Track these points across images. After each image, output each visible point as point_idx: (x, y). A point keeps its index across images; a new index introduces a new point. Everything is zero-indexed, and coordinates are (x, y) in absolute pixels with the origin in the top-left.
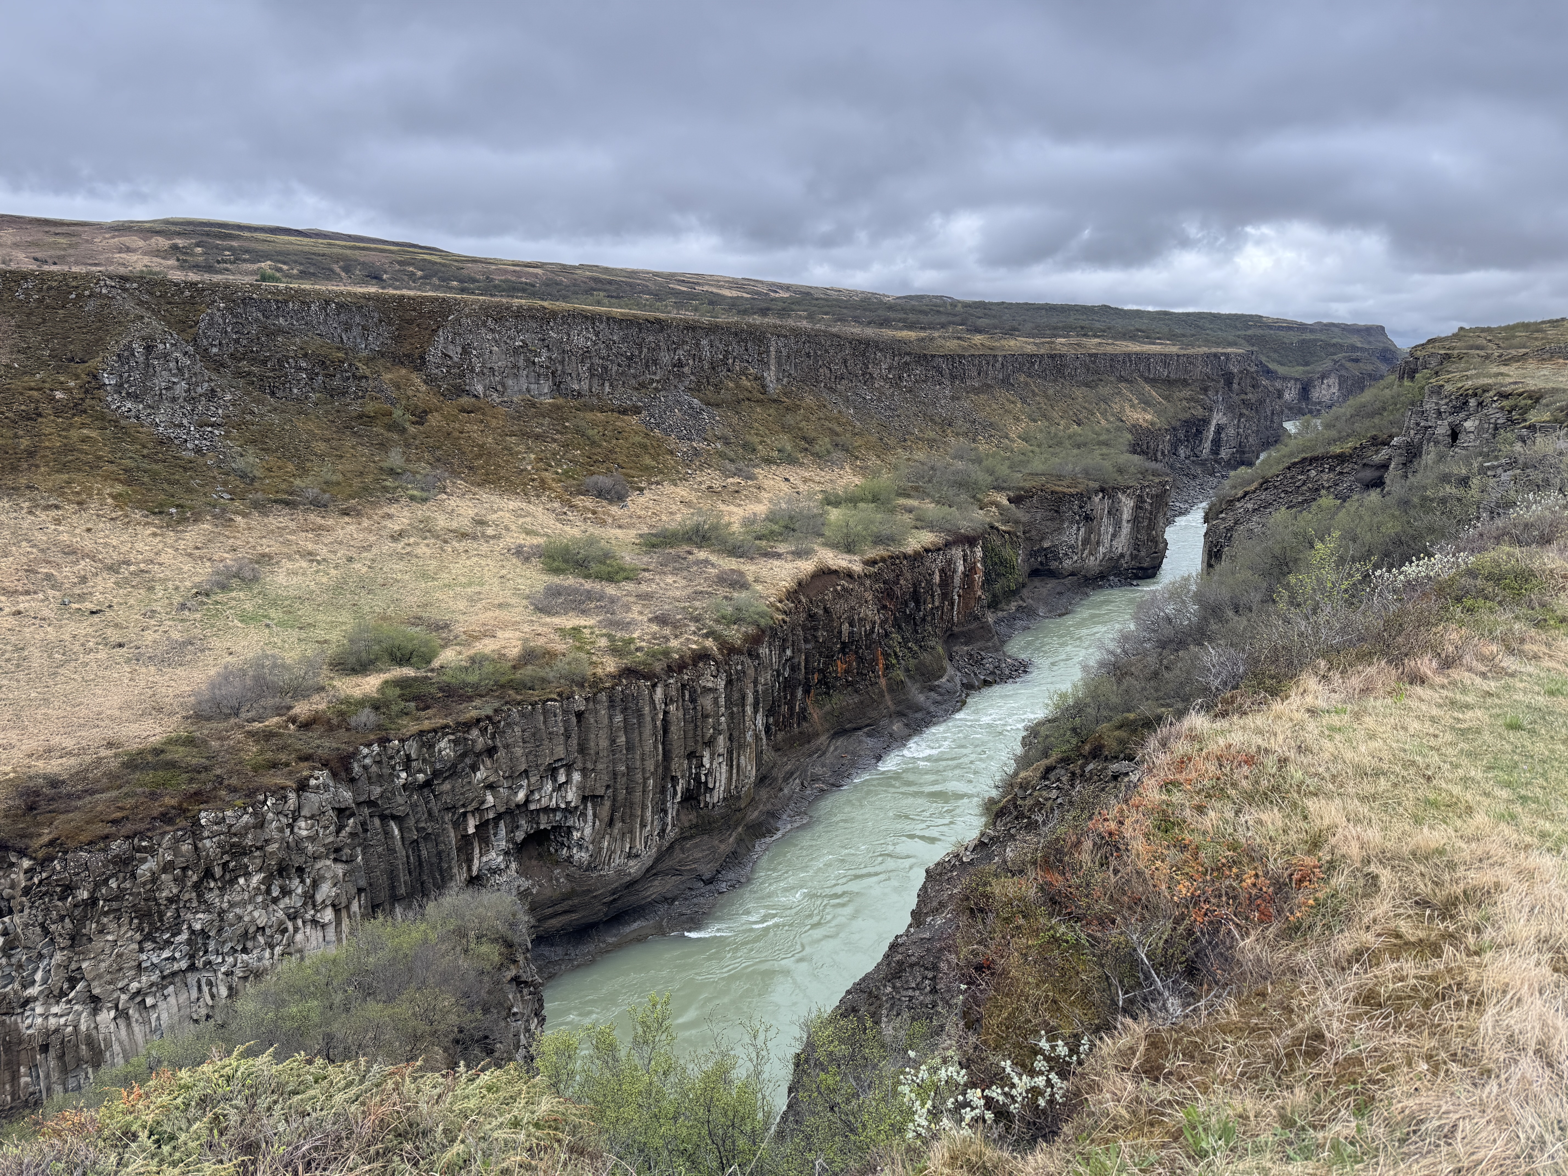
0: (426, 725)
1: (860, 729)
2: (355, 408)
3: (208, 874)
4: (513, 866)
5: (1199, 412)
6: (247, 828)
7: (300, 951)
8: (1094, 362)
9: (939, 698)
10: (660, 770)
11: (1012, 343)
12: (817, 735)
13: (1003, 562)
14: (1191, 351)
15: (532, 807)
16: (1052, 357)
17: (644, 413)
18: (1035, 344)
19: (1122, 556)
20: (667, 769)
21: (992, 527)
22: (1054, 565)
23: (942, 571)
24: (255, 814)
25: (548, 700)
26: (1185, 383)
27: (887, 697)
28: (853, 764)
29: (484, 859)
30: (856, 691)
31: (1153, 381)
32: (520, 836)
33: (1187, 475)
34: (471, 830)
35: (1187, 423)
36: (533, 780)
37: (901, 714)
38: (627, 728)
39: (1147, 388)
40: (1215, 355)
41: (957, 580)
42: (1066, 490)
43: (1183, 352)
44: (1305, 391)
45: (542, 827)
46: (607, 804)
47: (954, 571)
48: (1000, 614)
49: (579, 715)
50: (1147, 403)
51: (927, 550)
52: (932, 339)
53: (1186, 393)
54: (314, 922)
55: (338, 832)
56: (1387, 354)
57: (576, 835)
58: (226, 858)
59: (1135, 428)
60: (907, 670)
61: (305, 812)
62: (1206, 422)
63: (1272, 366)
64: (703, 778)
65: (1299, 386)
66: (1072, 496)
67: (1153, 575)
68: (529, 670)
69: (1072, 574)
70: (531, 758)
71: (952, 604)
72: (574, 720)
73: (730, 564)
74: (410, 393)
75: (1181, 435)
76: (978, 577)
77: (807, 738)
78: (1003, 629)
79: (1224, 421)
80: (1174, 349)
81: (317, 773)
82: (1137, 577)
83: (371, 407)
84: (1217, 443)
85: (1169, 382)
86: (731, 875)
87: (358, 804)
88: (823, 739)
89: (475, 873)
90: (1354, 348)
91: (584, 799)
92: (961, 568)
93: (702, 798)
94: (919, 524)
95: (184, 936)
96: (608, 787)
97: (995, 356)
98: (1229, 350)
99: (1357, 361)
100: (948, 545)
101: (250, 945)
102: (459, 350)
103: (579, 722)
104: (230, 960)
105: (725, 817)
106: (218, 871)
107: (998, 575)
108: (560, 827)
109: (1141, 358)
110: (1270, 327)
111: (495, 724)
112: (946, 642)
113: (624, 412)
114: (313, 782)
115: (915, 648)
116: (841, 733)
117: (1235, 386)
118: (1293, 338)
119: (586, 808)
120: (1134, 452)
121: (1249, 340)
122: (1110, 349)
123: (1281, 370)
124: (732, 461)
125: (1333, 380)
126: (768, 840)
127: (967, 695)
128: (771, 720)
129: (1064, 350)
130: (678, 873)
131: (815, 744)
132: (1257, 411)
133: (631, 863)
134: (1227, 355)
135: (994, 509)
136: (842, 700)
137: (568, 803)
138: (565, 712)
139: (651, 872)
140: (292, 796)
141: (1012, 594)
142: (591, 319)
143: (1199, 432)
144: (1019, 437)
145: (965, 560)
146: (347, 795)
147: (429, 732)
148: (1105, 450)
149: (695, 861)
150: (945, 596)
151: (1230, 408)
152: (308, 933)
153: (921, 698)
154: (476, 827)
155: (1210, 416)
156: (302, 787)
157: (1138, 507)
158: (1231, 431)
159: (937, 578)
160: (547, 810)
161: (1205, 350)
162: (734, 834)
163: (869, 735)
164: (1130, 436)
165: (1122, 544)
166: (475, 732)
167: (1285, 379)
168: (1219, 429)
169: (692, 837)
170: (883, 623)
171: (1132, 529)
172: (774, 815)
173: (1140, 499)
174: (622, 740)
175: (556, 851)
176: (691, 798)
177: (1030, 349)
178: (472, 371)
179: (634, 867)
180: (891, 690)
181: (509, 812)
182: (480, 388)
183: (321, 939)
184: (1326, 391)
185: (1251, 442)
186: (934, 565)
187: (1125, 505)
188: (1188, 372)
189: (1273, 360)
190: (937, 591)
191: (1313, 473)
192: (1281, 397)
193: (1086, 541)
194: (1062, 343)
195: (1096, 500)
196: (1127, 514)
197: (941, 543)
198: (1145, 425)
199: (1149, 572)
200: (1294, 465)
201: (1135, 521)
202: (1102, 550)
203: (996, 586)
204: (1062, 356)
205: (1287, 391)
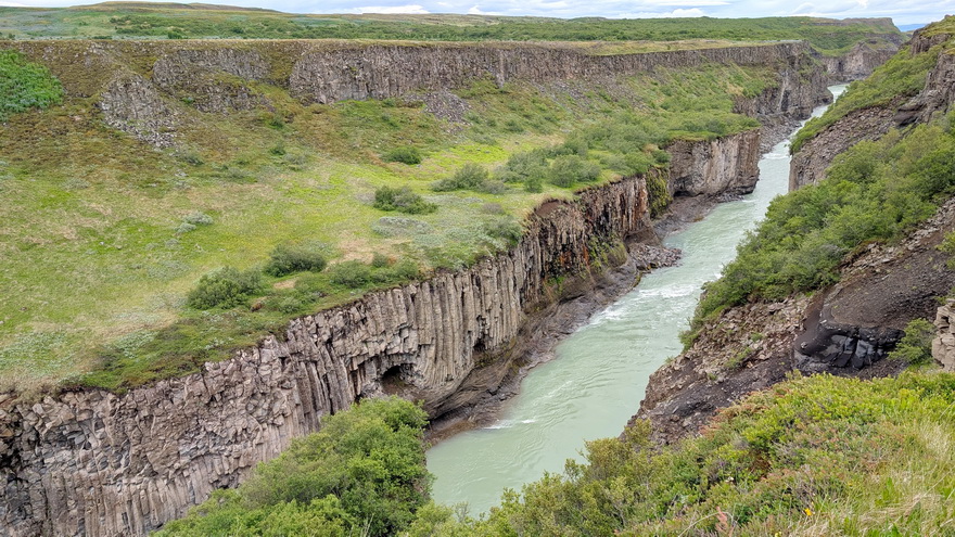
0: (326, 306)
1: (573, 298)
3: (213, 399)
4: (380, 388)
5: (775, 84)
6: (232, 371)
7: (268, 442)
8: (704, 55)
9: (624, 277)
10: (462, 328)
11: (652, 45)
12: (550, 303)
13: (658, 188)
14: (766, 43)
15: (390, 353)
16: (679, 53)
17: (425, 106)
18: (667, 45)
19: (732, 180)
20: (465, 326)
21: (651, 166)
22: (689, 188)
23: (622, 196)
24: (237, 362)
25: (394, 288)
26: (763, 65)
27: (591, 278)
28: (574, 319)
29: (364, 384)
30: (572, 274)
31: (743, 65)
32: (384, 370)
33: (768, 125)
34: (356, 368)
35: (766, 91)
36: (389, 336)
37: (600, 288)
38: (442, 301)
39: (740, 69)
40: (783, 45)
41: (631, 201)
42: (695, 139)
43: (761, 45)
44: (841, 65)
45: (395, 364)
46: (433, 348)
47: (629, 195)
48: (657, 221)
49: (413, 297)
50: (739, 80)
51: (612, 183)
52: (601, 46)
53: (764, 71)
54: (274, 425)
55: (283, 370)
56: (894, 35)
57: (416, 369)
58: (223, 389)
59: (733, 97)
60: (602, 260)
61: (264, 360)
62: (778, 90)
63: (818, 50)
64: (487, 332)
65: (836, 62)
66: (699, 142)
67: (751, 192)
68: (382, 271)
69: (701, 193)
70: (387, 323)
71: (628, 217)
72: (410, 299)
73: (489, 199)
74: (282, 104)
75: (762, 98)
76: (645, 199)
77: (544, 305)
78: (659, 231)
79: (790, 88)
80: (755, 43)
81: (268, 337)
82: (741, 193)
84: (785, 104)
85: (753, 65)
86: (506, 389)
87: (292, 354)
88: (554, 305)
89: (359, 394)
90: (872, 34)
91: (420, 346)
92: (633, 193)
93: (486, 344)
94: (605, 166)
95: (201, 436)
96: (433, 338)
97: (642, 54)
98: (791, 41)
99: (874, 43)
100: (625, 179)
101: (239, 439)
102: (310, 74)
103: (413, 300)
104: (229, 448)
105: (501, 355)
106: (218, 397)
107: (655, 196)
108: (406, 364)
109: (734, 50)
110: (815, 24)
111: (365, 305)
112: (624, 241)
113: (412, 106)
114: (266, 343)
115: (607, 246)
116: (564, 300)
117: (796, 65)
118: (831, 29)
119: (420, 352)
120: (734, 112)
121: (803, 33)
122: (714, 46)
123: (825, 52)
124: (482, 133)
125: (859, 56)
126: (527, 367)
127: (641, 275)
128: (523, 295)
129: (685, 48)
130: (475, 389)
131: (549, 309)
132: (811, 81)
133: (449, 384)
134: (790, 45)
135: (650, 154)
136: (567, 280)
137: (410, 349)
138: (405, 295)
139: (461, 389)
140: (255, 351)
141: (665, 208)
143: (774, 96)
145: (635, 188)
146: (286, 350)
147: (328, 310)
148: (716, 111)
149: (484, 382)
150: (623, 212)
151: (793, 80)
152: (270, 431)
153: (612, 277)
154: (358, 366)
155: (781, 85)
156: (261, 346)
157: (740, 148)
158: (794, 95)
159: (618, 202)
160: (397, 354)
161: (774, 42)
162: (507, 365)
163: (581, 301)
164: (731, 102)
165: (732, 173)
166: (354, 310)
167: (828, 57)
168: (787, 94)
169: (481, 367)
170: (587, 230)
171: (737, 161)
172: (528, 352)
173: (741, 142)
174: (439, 310)
175: (404, 378)
176: (479, 346)
177: (664, 49)
178: (318, 87)
179: (451, 387)
180: (593, 273)
181: (376, 357)
182: (323, 98)
183: (278, 434)
184: (855, 64)
185: (807, 101)
186: (616, 192)
187: (733, 146)
188: (765, 58)
189: (819, 46)
190: (619, 209)
191: (863, 118)
192: (825, 70)
193: (709, 171)
194: (683, 44)
195: (714, 144)
196: (734, 152)
197: (619, 177)
198: (739, 94)
199: (749, 190)
200: (851, 113)
201: (739, 156)
202: (719, 177)
203: (655, 204)
204: (684, 52)
205: (829, 66)
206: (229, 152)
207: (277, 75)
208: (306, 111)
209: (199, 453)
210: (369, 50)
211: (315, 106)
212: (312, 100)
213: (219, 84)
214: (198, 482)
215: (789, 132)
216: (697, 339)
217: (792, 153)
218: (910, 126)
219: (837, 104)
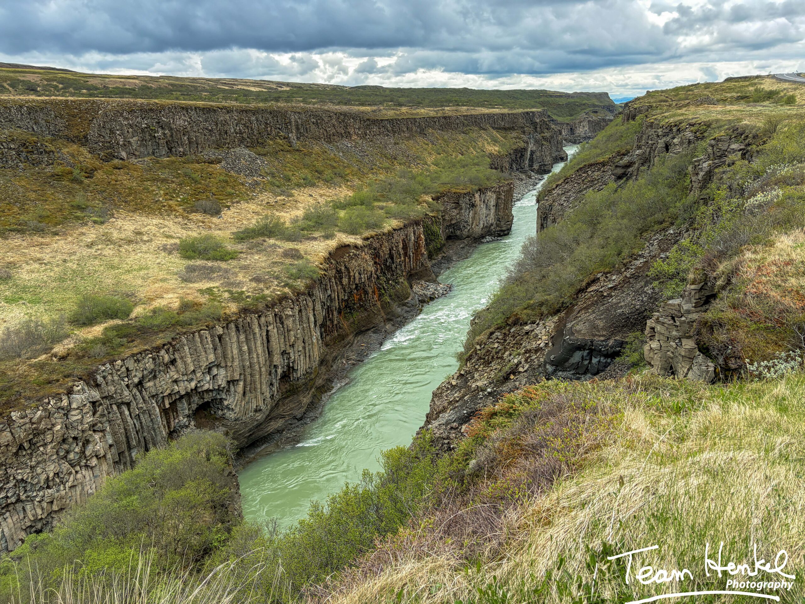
0: (135, 350)
1: (369, 330)
2: (49, 170)
3: (21, 447)
4: (193, 423)
5: (522, 145)
6: (41, 419)
7: (82, 483)
8: (466, 120)
9: (408, 309)
10: (268, 363)
11: (422, 111)
12: (347, 335)
13: (433, 233)
14: (514, 111)
15: (200, 390)
16: (445, 118)
17: (223, 163)
18: (435, 111)
19: (492, 225)
20: (271, 361)
21: (426, 215)
22: (458, 233)
23: (404, 240)
24: (45, 410)
25: (201, 330)
26: (512, 129)
27: (382, 311)
28: (368, 348)
29: (177, 421)
30: (366, 310)
31: (498, 129)
32: (194, 406)
33: (518, 179)
34: (167, 406)
35: (516, 151)
36: (198, 375)
37: (390, 320)
38: (247, 340)
39: (495, 132)
40: (527, 113)
41: (411, 245)
42: (461, 191)
43: (510, 112)
44: (572, 131)
45: (206, 400)
46: (241, 383)
47: (410, 240)
48: (434, 262)
49: (220, 337)
50: (495, 141)
51: (394, 230)
52: (380, 110)
53: (514, 134)
54: (87, 466)
55: (94, 414)
56: (610, 107)
57: (226, 403)
58: (31, 437)
59: (491, 155)
60: (390, 296)
61: (74, 406)
62: (525, 149)
63: (555, 117)
64: (291, 364)
65: (569, 128)
66: (465, 194)
67: (508, 234)
68: (188, 315)
69: (468, 237)
70: (196, 363)
71: (410, 258)
72: (217, 339)
73: (290, 245)
74: (82, 159)
75: (513, 157)
76: (423, 243)
77: (342, 337)
78: (436, 270)
79: (534, 148)
80: (506, 111)
81: (76, 383)
82: (499, 235)
83: (59, 169)
84: (531, 160)
85: (505, 129)
86: (311, 414)
87: (103, 398)
88: (351, 337)
89: (172, 430)
90: (594, 106)
91: (228, 382)
92: (413, 238)
93: (291, 375)
94: (388, 216)
95: (11, 485)
96: (240, 374)
97: (415, 119)
98: (534, 110)
99: (596, 112)
100: (405, 226)
101: (51, 484)
102: (108, 131)
103: (220, 340)
104: (41, 493)
105: (305, 384)
106: (26, 445)
107: (431, 240)
108: (216, 399)
109: (490, 116)
110: (551, 96)
111: (173, 346)
112: (408, 279)
113: (211, 162)
114: (76, 389)
115: (393, 284)
116: (360, 332)
117: (538, 129)
118: (563, 101)
119: (229, 387)
120: (491, 168)
121: (543, 104)
122: (473, 113)
123: (560, 119)
124: (278, 187)
125: (585, 123)
126: (329, 394)
127: (422, 306)
128: (323, 330)
129: (450, 114)
130: (283, 417)
131: (346, 340)
132: (550, 142)
133: (257, 414)
134: (533, 112)
135: (425, 204)
136: (358, 316)
137: (219, 386)
138: (212, 336)
139: (269, 418)
140: (65, 398)
141: (439, 250)
142: (186, 109)
143: (522, 156)
144: (433, 164)
145: (414, 234)
146: (96, 394)
147: (137, 354)
148: (477, 168)
149: (291, 409)
150: (406, 254)
151: (537, 141)
152: (84, 473)
153: (399, 310)
154: (170, 404)
155: (528, 146)
156: (70, 392)
157: (498, 198)
158: (538, 154)
159: (401, 246)
160: (208, 391)
161: (521, 110)
162: (311, 393)
163: (374, 332)
164: (489, 160)
165: (492, 219)
166: (163, 352)
167: (562, 124)
168: (532, 153)
169: (288, 397)
170: (376, 271)
171: (496, 209)
172: (330, 380)
173: (498, 194)
174: (245, 348)
175: (215, 412)
176: (285, 377)
177: (432, 114)
178: (118, 144)
179: (260, 417)
180: (383, 307)
181: (187, 394)
182: (124, 154)
183: (92, 475)
184: (582, 130)
185: (548, 160)
186: (399, 238)
187: (491, 198)
188: (514, 123)
189: (555, 114)
190: (402, 252)
191: (590, 173)
192: (561, 134)
193: (474, 218)
194: (448, 110)
195: (477, 195)
196: (492, 202)
197: (402, 225)
198: (495, 153)
199: (506, 232)
200: (581, 169)
201: (497, 205)
202: (481, 223)
203: (431, 246)
204: (449, 117)
205: (563, 131)
206: (27, 206)
207: (75, 132)
208: (107, 166)
209: (9, 501)
210: (167, 111)
211: (116, 161)
212: (112, 156)
213: (13, 140)
214: (10, 530)
215: (535, 184)
216: (469, 359)
217: (538, 201)
218: (625, 179)
219: (571, 161)
